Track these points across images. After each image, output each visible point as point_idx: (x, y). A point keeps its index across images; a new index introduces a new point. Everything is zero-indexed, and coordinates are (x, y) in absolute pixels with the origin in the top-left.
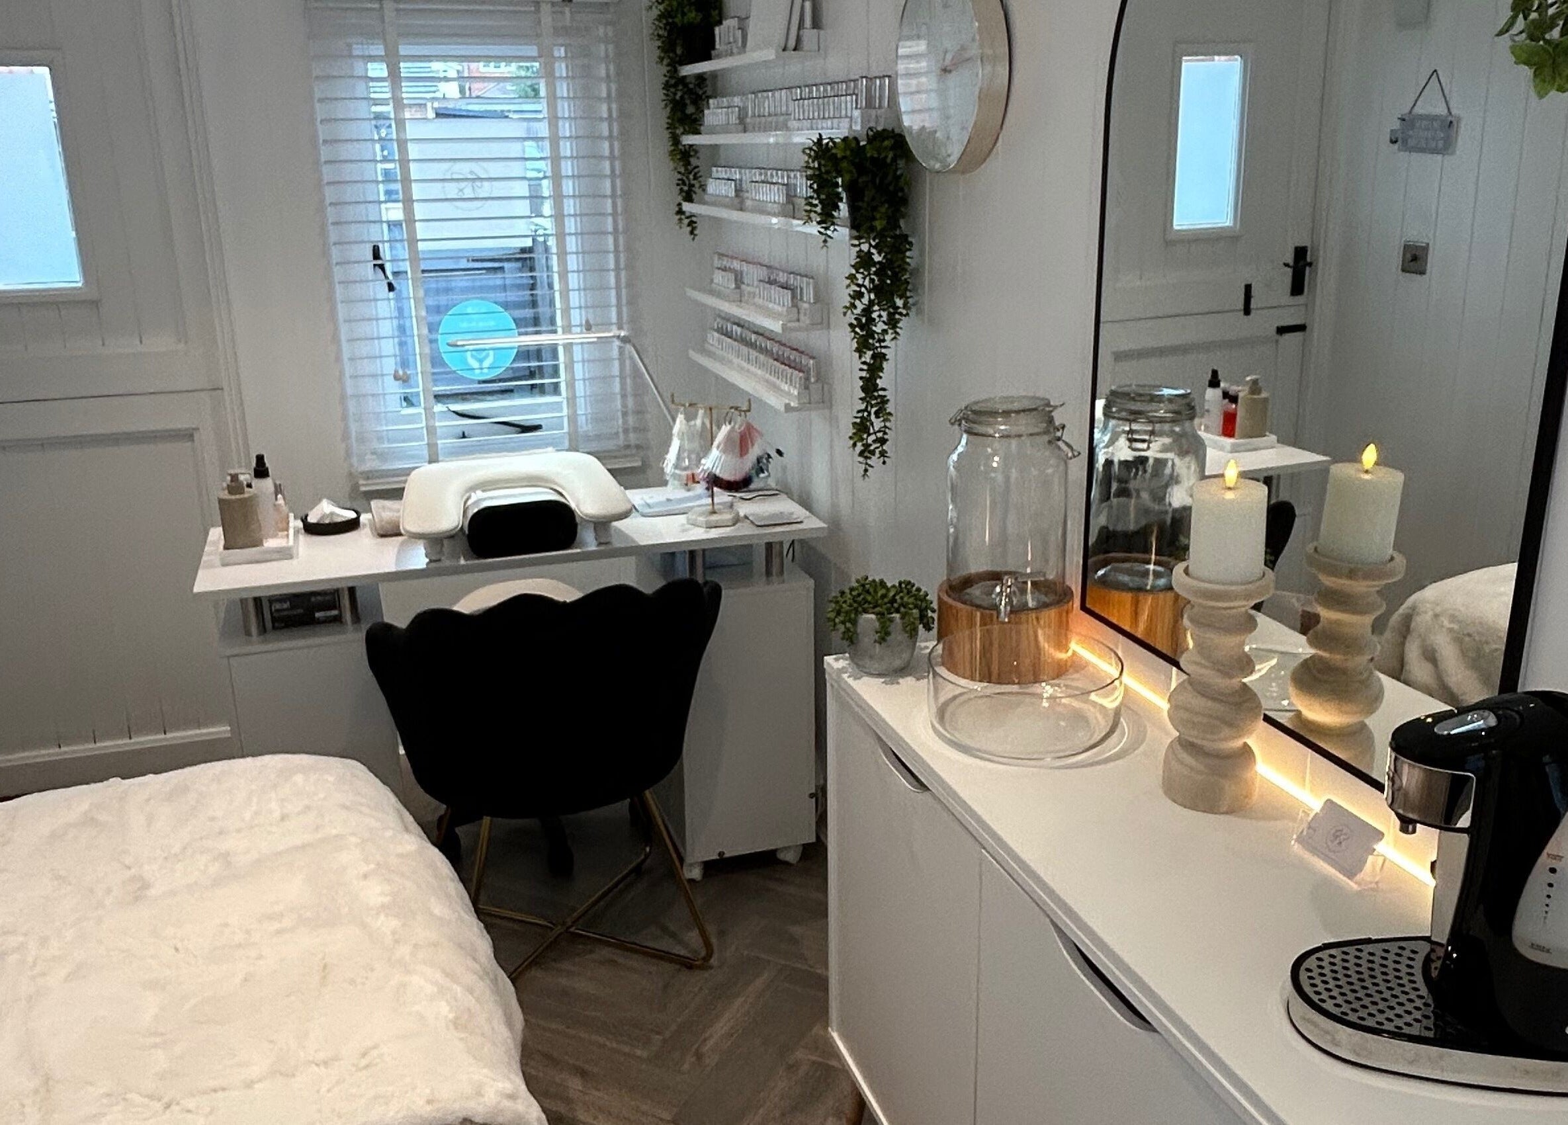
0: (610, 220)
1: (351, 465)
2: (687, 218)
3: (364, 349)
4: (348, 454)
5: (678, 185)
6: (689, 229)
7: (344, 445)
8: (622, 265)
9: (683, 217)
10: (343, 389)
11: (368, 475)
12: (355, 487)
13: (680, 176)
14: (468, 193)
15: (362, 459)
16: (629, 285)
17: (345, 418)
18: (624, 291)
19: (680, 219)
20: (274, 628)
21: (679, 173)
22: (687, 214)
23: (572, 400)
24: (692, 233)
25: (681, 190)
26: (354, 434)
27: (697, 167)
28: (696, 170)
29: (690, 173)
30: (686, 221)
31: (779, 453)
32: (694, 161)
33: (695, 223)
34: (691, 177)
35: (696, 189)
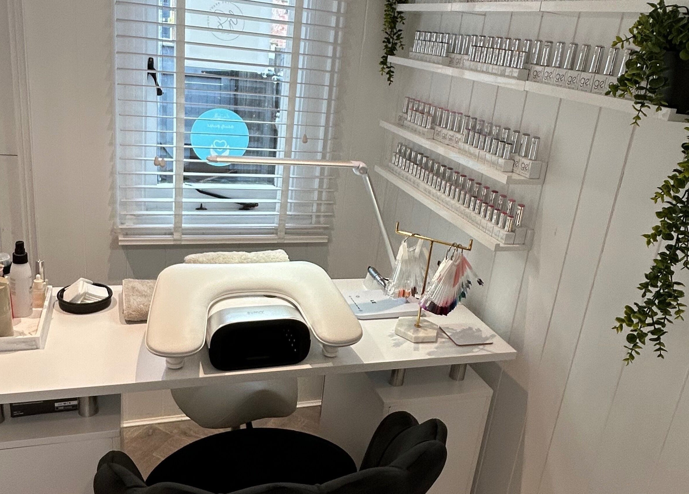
0: (329, 61)
1: (114, 224)
2: (388, 67)
3: (133, 138)
4: (113, 216)
5: (384, 42)
6: (388, 76)
7: (110, 208)
8: (333, 98)
9: (385, 67)
10: (113, 167)
11: (127, 233)
12: (116, 240)
13: (387, 36)
14: (226, 27)
15: (123, 218)
16: (337, 112)
17: (113, 188)
18: (332, 116)
19: (383, 68)
20: (13, 416)
21: (386, 33)
22: (389, 65)
23: (285, 193)
24: (389, 79)
25: (386, 47)
26: (118, 202)
27: (401, 30)
28: (399, 33)
29: (394, 34)
30: (387, 70)
31: (480, 282)
32: (399, 26)
33: (393, 72)
34: (395, 37)
35: (397, 47)
